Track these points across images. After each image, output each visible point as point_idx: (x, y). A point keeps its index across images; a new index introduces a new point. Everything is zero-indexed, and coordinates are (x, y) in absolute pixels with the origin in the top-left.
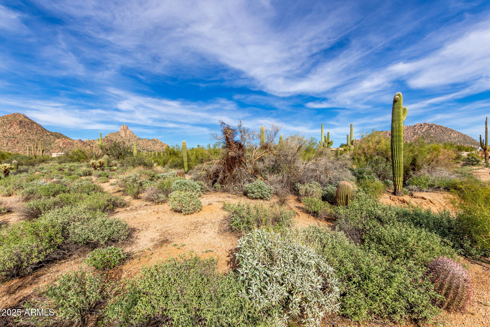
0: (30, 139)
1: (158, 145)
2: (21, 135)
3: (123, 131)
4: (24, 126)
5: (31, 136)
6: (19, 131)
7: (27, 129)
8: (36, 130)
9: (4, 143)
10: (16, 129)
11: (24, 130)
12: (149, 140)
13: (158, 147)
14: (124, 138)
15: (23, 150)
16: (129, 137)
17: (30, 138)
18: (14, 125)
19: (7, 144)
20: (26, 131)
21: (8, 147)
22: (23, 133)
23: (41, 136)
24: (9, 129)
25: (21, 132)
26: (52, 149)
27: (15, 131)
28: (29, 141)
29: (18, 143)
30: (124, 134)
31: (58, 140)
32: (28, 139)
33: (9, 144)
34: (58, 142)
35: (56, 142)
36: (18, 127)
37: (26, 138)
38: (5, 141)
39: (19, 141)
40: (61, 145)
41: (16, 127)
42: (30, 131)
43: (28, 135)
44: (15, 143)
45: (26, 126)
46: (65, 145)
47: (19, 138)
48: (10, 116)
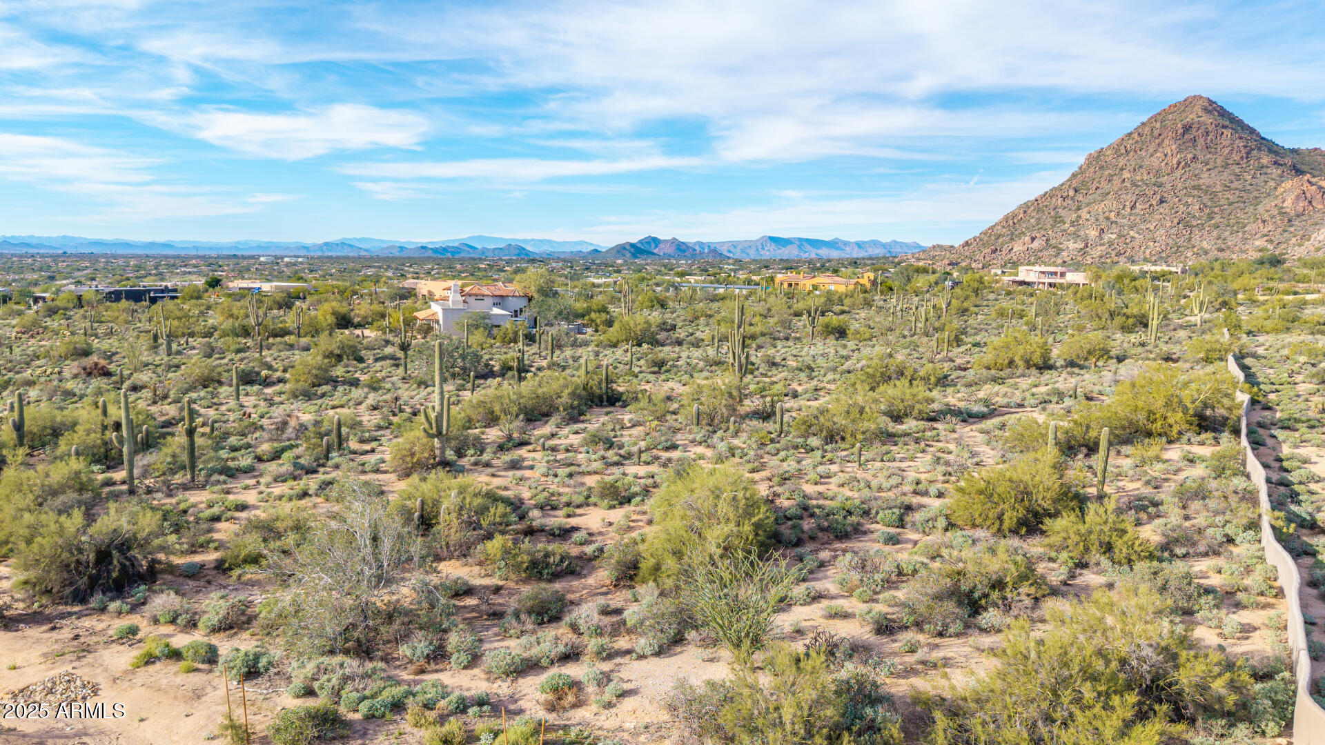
0: (1197, 187)
2: (1178, 174)
4: (1195, 140)
5: (1205, 175)
7: (1198, 153)
8: (1227, 151)
9: (1127, 203)
10: (1168, 155)
11: (1190, 156)
15: (1169, 224)
17: (1201, 181)
18: (1167, 142)
19: (1133, 207)
20: (1195, 158)
21: (1132, 218)
22: (1187, 166)
23: (1237, 171)
25: (1179, 163)
26: (1256, 221)
27: (1163, 164)
28: (1196, 192)
29: (1162, 202)
31: (1287, 185)
32: (1194, 188)
33: (1139, 207)
34: (1284, 193)
35: (1279, 191)
36: (1174, 147)
37: (1190, 183)
38: (1129, 198)
39: (1166, 195)
40: (1288, 203)
41: (1170, 146)
42: (1209, 156)
43: (1197, 172)
44: (1154, 203)
45: (1201, 141)
46: (1302, 204)
47: (1168, 186)
48: (1173, 109)
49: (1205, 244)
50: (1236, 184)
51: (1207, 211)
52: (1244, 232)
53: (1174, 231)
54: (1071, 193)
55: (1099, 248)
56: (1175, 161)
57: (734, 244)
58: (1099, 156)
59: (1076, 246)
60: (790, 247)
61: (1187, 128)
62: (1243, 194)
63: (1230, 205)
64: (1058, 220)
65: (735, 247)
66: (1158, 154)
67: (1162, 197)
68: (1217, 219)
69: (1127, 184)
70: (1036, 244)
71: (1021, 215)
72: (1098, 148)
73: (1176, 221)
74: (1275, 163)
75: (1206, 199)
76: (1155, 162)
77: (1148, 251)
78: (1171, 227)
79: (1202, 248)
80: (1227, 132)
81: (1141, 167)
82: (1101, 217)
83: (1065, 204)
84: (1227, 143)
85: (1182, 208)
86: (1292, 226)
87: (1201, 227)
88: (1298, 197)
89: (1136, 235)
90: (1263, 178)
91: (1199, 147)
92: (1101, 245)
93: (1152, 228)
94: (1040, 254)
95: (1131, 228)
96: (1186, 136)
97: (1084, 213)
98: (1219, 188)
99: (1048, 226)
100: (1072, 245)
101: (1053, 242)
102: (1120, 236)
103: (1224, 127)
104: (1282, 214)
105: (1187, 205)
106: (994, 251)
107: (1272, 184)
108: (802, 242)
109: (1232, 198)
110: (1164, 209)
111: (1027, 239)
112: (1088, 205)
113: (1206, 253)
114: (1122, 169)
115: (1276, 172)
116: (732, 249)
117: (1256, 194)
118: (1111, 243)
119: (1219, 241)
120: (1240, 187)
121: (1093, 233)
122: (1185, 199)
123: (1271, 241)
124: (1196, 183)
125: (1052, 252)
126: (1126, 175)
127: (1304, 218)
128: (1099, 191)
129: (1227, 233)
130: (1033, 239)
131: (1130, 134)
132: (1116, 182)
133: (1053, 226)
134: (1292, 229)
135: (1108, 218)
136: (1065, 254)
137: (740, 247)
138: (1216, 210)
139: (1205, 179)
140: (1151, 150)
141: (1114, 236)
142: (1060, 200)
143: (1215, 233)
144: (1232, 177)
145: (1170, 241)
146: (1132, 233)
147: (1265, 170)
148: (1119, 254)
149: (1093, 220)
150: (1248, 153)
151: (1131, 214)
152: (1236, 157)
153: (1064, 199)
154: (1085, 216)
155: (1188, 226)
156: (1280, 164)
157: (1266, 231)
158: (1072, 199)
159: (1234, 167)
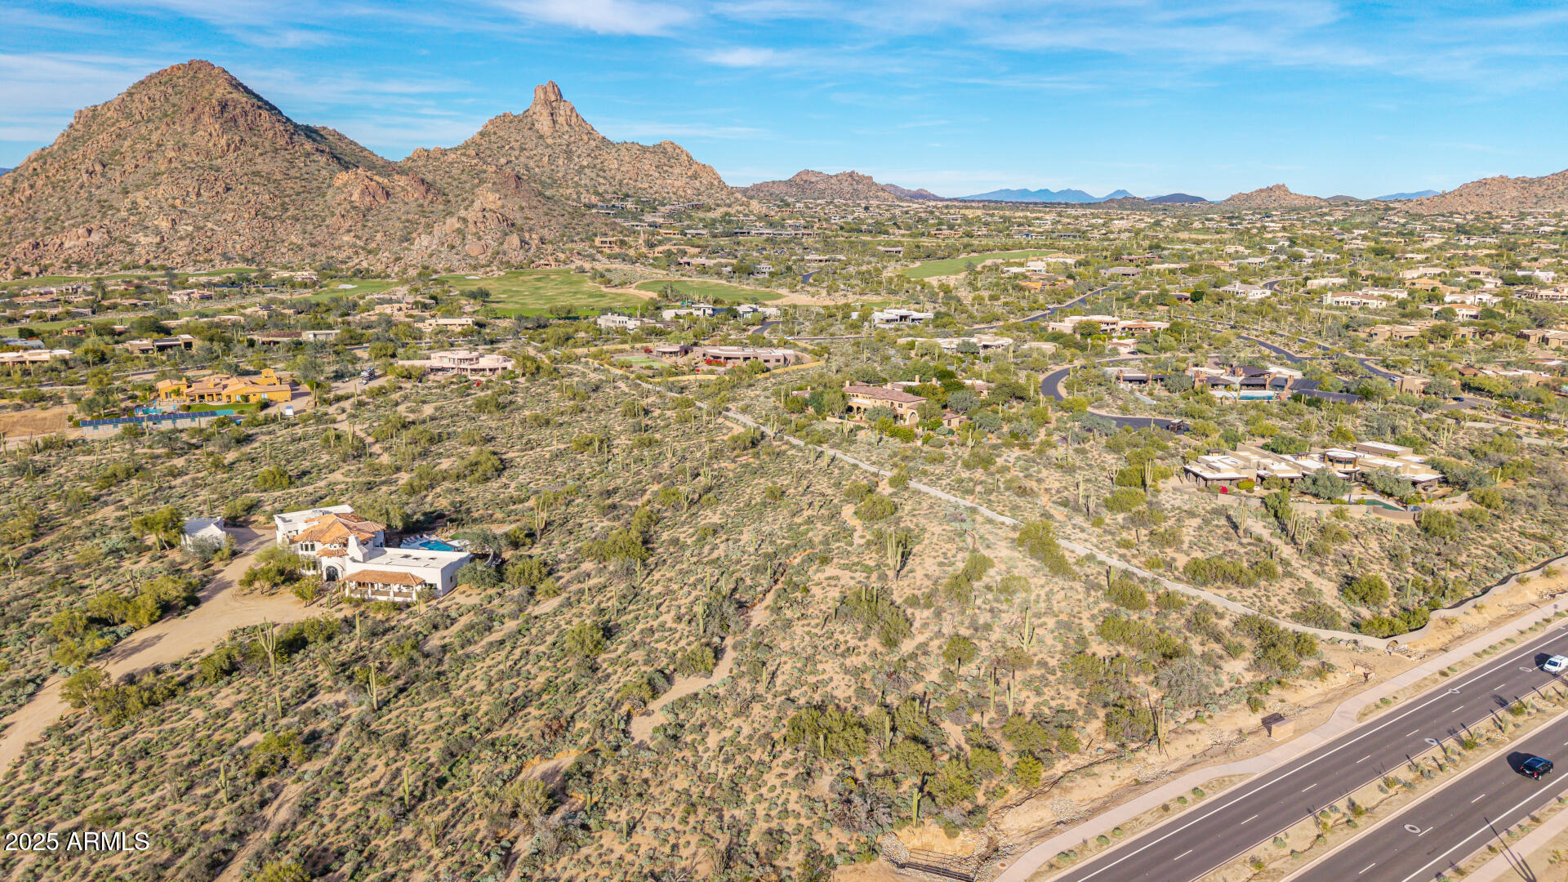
0: (257, 174)
1: (677, 171)
2: (231, 156)
3: (546, 113)
4: (234, 120)
5: (259, 160)
6: (223, 142)
7: (243, 134)
8: (270, 134)
9: (190, 189)
10: (209, 134)
11: (237, 138)
12: (644, 149)
13: (677, 184)
14: (550, 141)
16: (566, 137)
17: (258, 168)
18: (206, 119)
19: (198, 194)
20: (242, 140)
21: (203, 207)
22: (237, 149)
23: (289, 157)
24: (193, 133)
25: (228, 146)
26: (333, 214)
27: (211, 144)
28: (257, 180)
30: (550, 123)
31: (342, 177)
33: (205, 194)
34: (345, 185)
35: (338, 183)
36: (217, 126)
37: (247, 168)
38: (191, 184)
39: (228, 181)
40: (355, 197)
41: (208, 122)
42: (255, 139)
43: (250, 156)
44: (220, 190)
45: (241, 121)
46: (368, 199)
47: (227, 171)
48: (180, 73)
50: (292, 172)
51: (279, 201)
52: (327, 226)
53: (255, 223)
55: (181, 243)
58: (96, 116)
59: (149, 239)
61: (224, 106)
62: (303, 183)
63: (298, 194)
67: (227, 184)
68: (293, 210)
69: (177, 165)
70: (95, 238)
73: (253, 213)
74: (317, 150)
75: (271, 187)
76: (200, 141)
77: (238, 246)
78: (251, 219)
79: (291, 243)
80: (264, 114)
81: (186, 146)
82: (165, 205)
84: (267, 125)
85: (252, 197)
87: (280, 219)
88: (363, 193)
89: (216, 228)
90: (315, 166)
91: (242, 128)
92: (181, 238)
93: (230, 219)
95: (207, 218)
96: (225, 115)
97: (137, 197)
98: (279, 177)
99: (96, 213)
100: (144, 241)
102: (198, 228)
103: (259, 108)
104: (354, 208)
105: (255, 194)
106: (36, 246)
107: (325, 173)
109: (298, 188)
110: (233, 197)
111: (81, 231)
112: (138, 187)
114: (160, 146)
115: (322, 160)
117: (315, 184)
118: (191, 237)
119: (307, 236)
120: (298, 175)
121: (164, 225)
122: (251, 187)
124: (254, 169)
126: (172, 154)
127: (372, 213)
128: (141, 171)
129: (311, 227)
130: (90, 231)
131: (130, 94)
132: (163, 161)
133: (104, 214)
134: (370, 224)
135: (174, 207)
136: (141, 250)
138: (287, 200)
139: (262, 165)
141: (190, 228)
142: (86, 176)
143: (298, 227)
144: (286, 164)
145: (256, 235)
146: (210, 225)
147: (312, 158)
148: (207, 251)
149: (155, 209)
150: (291, 138)
151: (199, 203)
152: (281, 142)
153: (91, 173)
154: (144, 203)
155: (267, 218)
156: (322, 151)
157: (347, 225)
158: (103, 175)
159: (283, 153)
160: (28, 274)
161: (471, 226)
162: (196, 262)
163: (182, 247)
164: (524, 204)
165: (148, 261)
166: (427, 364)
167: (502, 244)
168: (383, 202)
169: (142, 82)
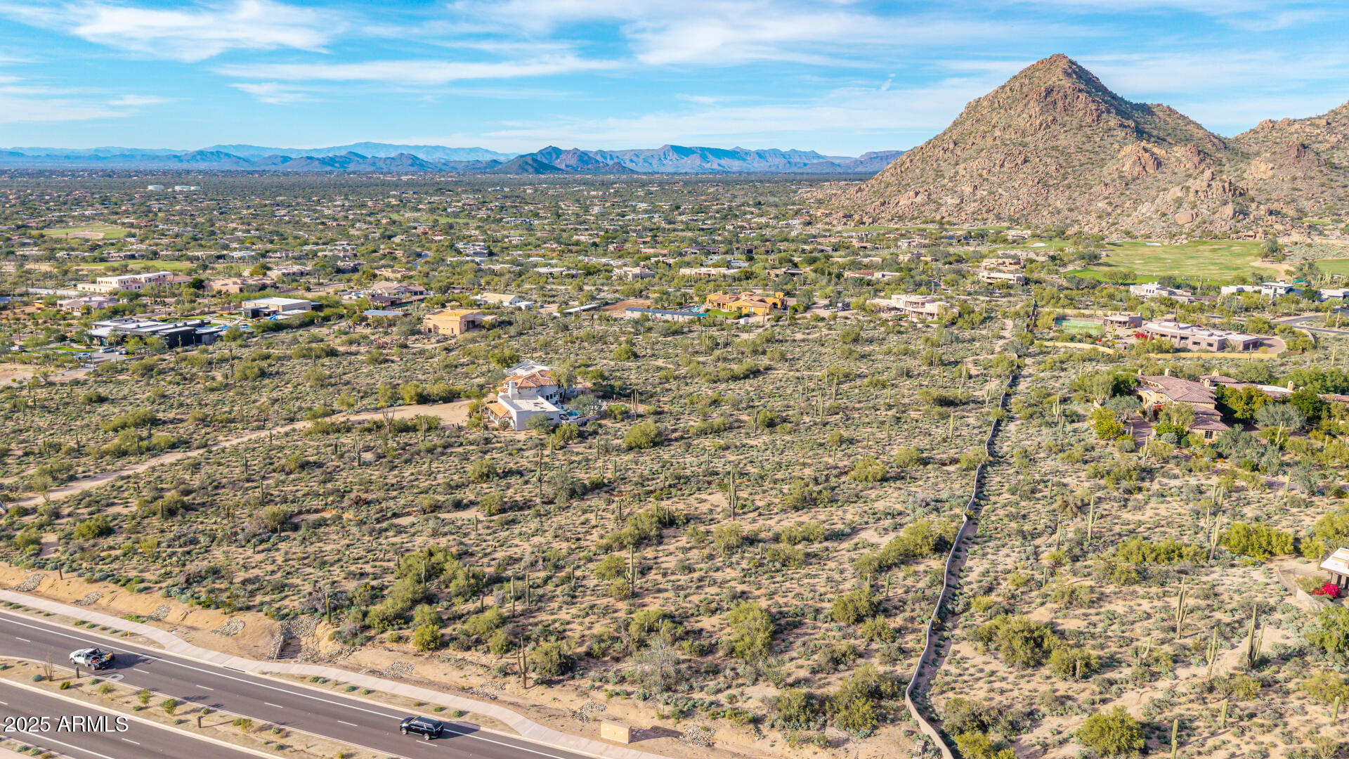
2: (1040, 135)
4: (1055, 103)
5: (1062, 136)
7: (1057, 115)
8: (1081, 113)
9: (997, 162)
10: (1032, 116)
11: (1050, 118)
15: (1030, 183)
17: (1059, 143)
18: (1032, 103)
19: (1002, 166)
20: (1054, 120)
21: (1001, 176)
22: (1047, 127)
23: (1089, 133)
24: (1019, 116)
25: (1041, 125)
26: (1101, 183)
27: (1028, 124)
28: (1054, 153)
29: (1025, 161)
31: (1129, 149)
32: (1053, 148)
33: (1007, 166)
34: (1126, 157)
35: (1121, 155)
36: (1037, 109)
37: (1050, 144)
38: (999, 157)
39: (1029, 155)
40: (1127, 167)
41: (1034, 108)
42: (1067, 118)
43: (1056, 133)
44: (1019, 162)
45: (1060, 104)
46: (1137, 169)
47: (1032, 146)
48: (1041, 66)
49: (1058, 204)
50: (1088, 146)
51: (1062, 171)
52: (1090, 194)
53: (1034, 190)
54: (951, 146)
55: (973, 205)
56: (1038, 122)
57: (637, 153)
58: (977, 106)
59: (953, 201)
60: (693, 157)
61: (1049, 92)
62: (1092, 155)
63: (1082, 165)
64: (939, 174)
65: (637, 156)
66: (1024, 115)
67: (1026, 157)
68: (1070, 179)
69: (998, 142)
70: (919, 199)
71: (908, 164)
72: (976, 97)
73: (1036, 180)
74: (1121, 125)
75: (1062, 159)
76: (1021, 122)
77: (1012, 208)
78: (1032, 187)
79: (1056, 208)
80: (1082, 96)
81: (1010, 126)
82: (975, 174)
83: (946, 156)
84: (1081, 106)
85: (1041, 168)
86: (1128, 189)
87: (1056, 186)
88: (1134, 163)
89: (1004, 193)
90: (1110, 140)
91: (1058, 110)
92: (974, 201)
93: (1017, 186)
94: (922, 209)
95: (1000, 185)
96: (1048, 99)
97: (960, 168)
98: (1072, 150)
99: (930, 180)
100: (950, 201)
101: (933, 197)
102: (991, 193)
103: (1080, 91)
104: (1121, 177)
105: (1046, 165)
106: (883, 204)
107: (1116, 146)
108: (705, 153)
109: (1084, 160)
110: (1027, 168)
111: (912, 194)
112: (965, 160)
113: (1059, 212)
114: (994, 127)
115: (1120, 134)
116: (635, 159)
117: (1102, 156)
118: (982, 200)
119: (1070, 201)
120: (1090, 148)
121: (968, 189)
122: (1045, 159)
123: (1110, 204)
124: (1055, 144)
125: (933, 206)
126: (997, 133)
127: (1138, 181)
128: (974, 147)
129: (1077, 193)
130: (917, 194)
131: (1003, 87)
132: (989, 140)
133: (935, 180)
134: (1128, 193)
135: (981, 176)
136: (943, 209)
137: (642, 157)
138: (1070, 170)
139: (1062, 141)
140: (1019, 110)
141: (985, 193)
142: (942, 152)
143: (1067, 193)
144: (1084, 139)
145: (1031, 200)
146: (1000, 190)
147: (1112, 132)
148: (988, 211)
149: (968, 176)
150: (1098, 116)
151: (1000, 173)
152: (1088, 119)
153: (945, 151)
154: (962, 172)
155: (1046, 185)
156: (1125, 127)
157: (1106, 194)
158: (952, 152)
159: (1086, 129)
160: (864, 223)
161: (1191, 195)
162: (975, 220)
163: (971, 207)
164: (1300, 174)
165: (943, 218)
166: (884, 303)
167: (1214, 213)
168: (1152, 171)
169: (1015, 77)
